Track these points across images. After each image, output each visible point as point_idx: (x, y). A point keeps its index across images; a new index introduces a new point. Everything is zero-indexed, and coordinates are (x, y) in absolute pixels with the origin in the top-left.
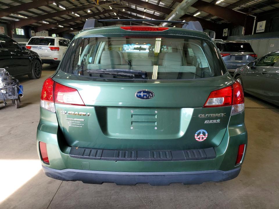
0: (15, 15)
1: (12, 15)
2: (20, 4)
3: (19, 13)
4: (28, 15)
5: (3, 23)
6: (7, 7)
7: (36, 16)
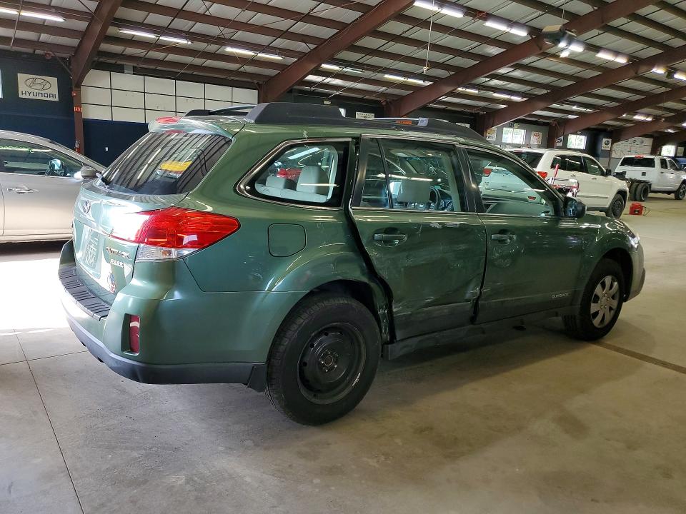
0: (566, 107)
1: (554, 106)
2: (572, 83)
3: (572, 102)
4: (595, 103)
5: (544, 124)
6: (545, 92)
7: (614, 104)
